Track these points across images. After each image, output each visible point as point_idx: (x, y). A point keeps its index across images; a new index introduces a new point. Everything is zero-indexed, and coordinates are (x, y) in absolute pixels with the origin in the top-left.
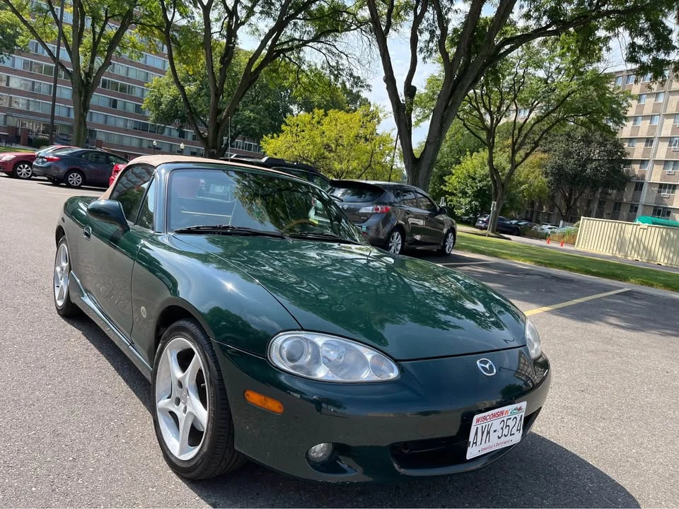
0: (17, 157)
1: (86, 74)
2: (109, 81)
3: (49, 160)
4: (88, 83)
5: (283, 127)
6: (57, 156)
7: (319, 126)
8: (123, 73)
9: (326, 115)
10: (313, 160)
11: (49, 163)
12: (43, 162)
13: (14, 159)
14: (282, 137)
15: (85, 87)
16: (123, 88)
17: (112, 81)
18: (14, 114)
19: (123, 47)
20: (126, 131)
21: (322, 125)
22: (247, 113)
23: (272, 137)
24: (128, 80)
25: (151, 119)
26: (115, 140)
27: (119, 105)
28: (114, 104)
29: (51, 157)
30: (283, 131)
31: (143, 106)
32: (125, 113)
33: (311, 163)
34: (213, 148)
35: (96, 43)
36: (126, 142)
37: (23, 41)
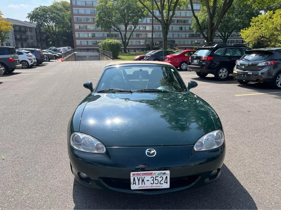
0: (140, 57)
1: (166, 20)
2: (179, 20)
3: (148, 57)
4: (167, 23)
5: (251, 24)
6: (151, 55)
7: (270, 20)
8: (184, 15)
9: (274, 13)
10: (267, 37)
11: (148, 58)
12: (147, 58)
13: (139, 58)
14: (250, 29)
15: (166, 25)
16: (185, 21)
17: (180, 20)
18: (148, 40)
19: (180, 5)
20: (186, 38)
21: (273, 19)
22: (236, 20)
23: (246, 30)
24: (186, 17)
25: (195, 32)
26: (182, 43)
27: (183, 28)
28: (181, 28)
29: (149, 56)
30: (250, 26)
31: (192, 27)
32: (185, 31)
33: (266, 38)
34: (210, 41)
35: (169, 7)
36: (186, 43)
37: (146, 13)
